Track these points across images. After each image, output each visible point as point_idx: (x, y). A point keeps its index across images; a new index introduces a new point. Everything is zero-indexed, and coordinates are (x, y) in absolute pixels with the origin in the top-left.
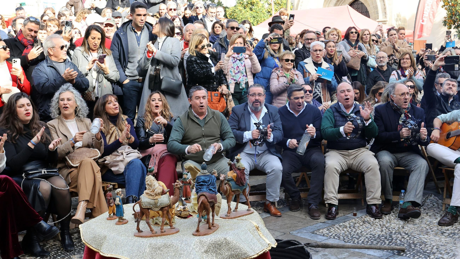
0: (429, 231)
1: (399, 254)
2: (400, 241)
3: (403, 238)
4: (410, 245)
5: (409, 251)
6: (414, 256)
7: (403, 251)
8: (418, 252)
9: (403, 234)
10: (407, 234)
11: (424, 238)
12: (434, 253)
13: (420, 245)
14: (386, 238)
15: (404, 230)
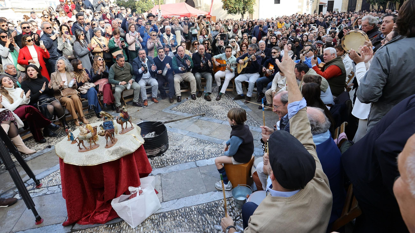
0: (214, 103)
1: (203, 116)
2: (204, 109)
3: (205, 108)
4: (207, 111)
5: (206, 114)
6: (208, 116)
7: (204, 114)
8: (210, 114)
9: (205, 106)
10: (206, 106)
11: (212, 107)
12: (215, 114)
13: (211, 111)
14: (198, 109)
15: (205, 104)
